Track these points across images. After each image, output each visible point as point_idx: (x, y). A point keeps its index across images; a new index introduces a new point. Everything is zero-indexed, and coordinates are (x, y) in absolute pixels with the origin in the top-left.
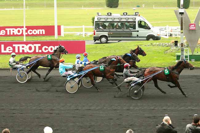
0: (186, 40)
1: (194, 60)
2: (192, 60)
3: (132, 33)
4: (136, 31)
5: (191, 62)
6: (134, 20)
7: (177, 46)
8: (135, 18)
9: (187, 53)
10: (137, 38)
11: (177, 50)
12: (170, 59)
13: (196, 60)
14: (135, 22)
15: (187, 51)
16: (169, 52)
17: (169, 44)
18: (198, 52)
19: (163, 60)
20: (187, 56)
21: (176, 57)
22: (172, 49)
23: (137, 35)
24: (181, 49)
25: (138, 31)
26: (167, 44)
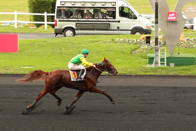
0: (163, 36)
1: (173, 64)
2: (170, 64)
3: (110, 24)
4: (116, 21)
5: (168, 67)
6: (113, 5)
7: (150, 44)
8: (115, 2)
9: (163, 54)
10: (117, 32)
11: (149, 49)
12: (140, 63)
13: (176, 65)
14: (115, 8)
15: (163, 50)
16: (138, 52)
17: (138, 40)
18: (179, 53)
19: (129, 63)
20: (164, 58)
21: (148, 60)
22: (143, 48)
23: (118, 27)
24: (156, 48)
25: (119, 22)
26: (135, 41)
